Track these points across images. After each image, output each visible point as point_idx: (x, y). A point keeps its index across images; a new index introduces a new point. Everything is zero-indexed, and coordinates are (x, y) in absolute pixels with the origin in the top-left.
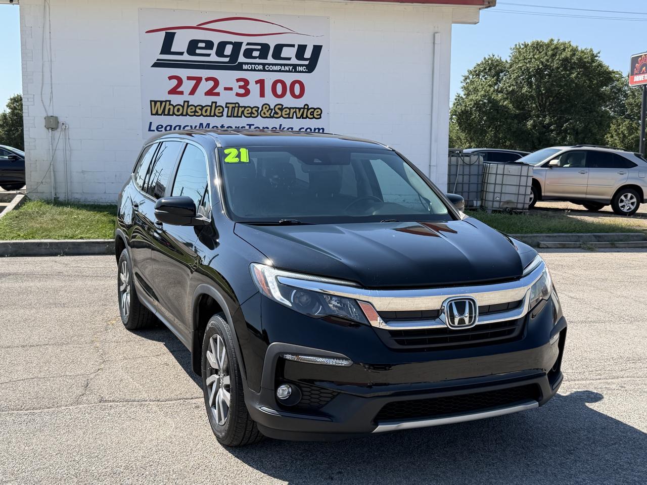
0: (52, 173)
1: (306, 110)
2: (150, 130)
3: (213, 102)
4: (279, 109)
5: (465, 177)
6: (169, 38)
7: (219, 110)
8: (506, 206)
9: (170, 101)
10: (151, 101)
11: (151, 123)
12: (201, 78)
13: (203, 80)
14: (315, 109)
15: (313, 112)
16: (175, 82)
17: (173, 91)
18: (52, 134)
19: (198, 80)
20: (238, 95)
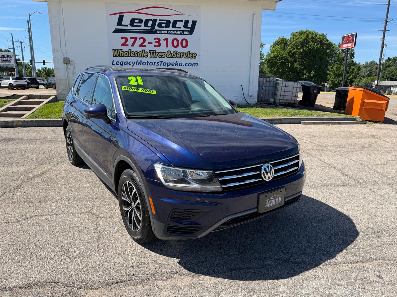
0: (68, 85)
1: (188, 54)
2: (113, 64)
3: (143, 50)
4: (175, 53)
5: (267, 87)
6: (121, 18)
7: (146, 54)
8: (285, 102)
9: (122, 50)
10: (113, 50)
11: (113, 61)
12: (137, 38)
13: (138, 39)
14: (193, 53)
15: (192, 55)
16: (124, 40)
17: (123, 45)
18: (66, 66)
19: (136, 39)
20: (155, 46)
